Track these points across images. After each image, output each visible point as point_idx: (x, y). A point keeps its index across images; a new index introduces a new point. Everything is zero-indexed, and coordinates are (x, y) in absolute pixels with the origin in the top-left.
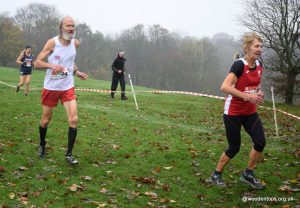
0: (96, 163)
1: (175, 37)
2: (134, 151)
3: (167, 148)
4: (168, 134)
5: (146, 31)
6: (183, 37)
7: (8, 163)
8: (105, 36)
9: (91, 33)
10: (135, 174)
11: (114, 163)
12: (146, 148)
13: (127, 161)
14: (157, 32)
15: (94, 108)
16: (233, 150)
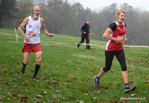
0: (87, 92)
1: (137, 12)
2: (111, 84)
3: (132, 82)
4: (133, 73)
5: (118, 7)
6: (142, 11)
7: (30, 93)
8: (92, 11)
9: (83, 9)
10: (112, 99)
11: (98, 92)
12: (119, 83)
13: (106, 91)
14: (126, 8)
15: (85, 57)
16: (108, 67)
